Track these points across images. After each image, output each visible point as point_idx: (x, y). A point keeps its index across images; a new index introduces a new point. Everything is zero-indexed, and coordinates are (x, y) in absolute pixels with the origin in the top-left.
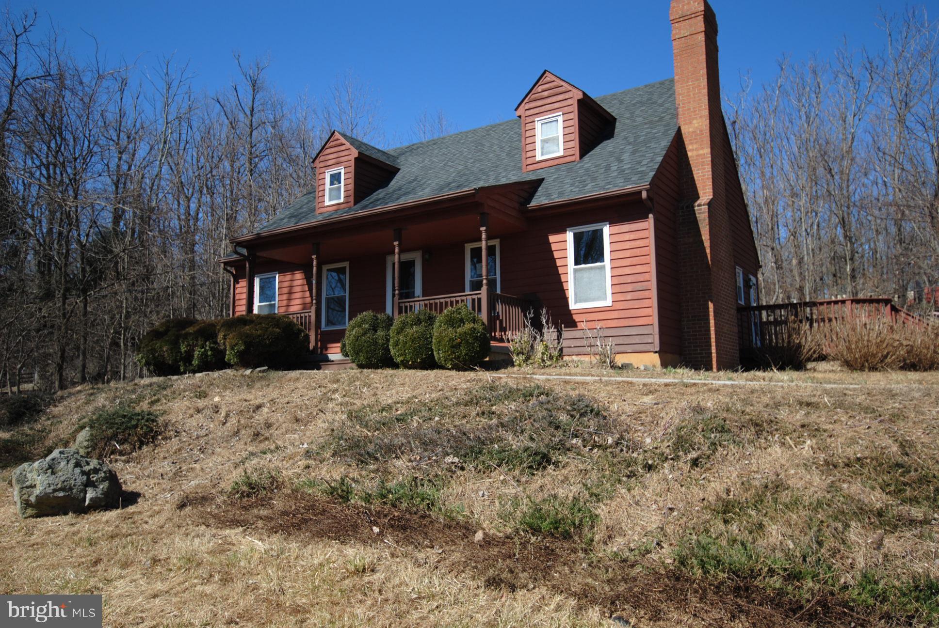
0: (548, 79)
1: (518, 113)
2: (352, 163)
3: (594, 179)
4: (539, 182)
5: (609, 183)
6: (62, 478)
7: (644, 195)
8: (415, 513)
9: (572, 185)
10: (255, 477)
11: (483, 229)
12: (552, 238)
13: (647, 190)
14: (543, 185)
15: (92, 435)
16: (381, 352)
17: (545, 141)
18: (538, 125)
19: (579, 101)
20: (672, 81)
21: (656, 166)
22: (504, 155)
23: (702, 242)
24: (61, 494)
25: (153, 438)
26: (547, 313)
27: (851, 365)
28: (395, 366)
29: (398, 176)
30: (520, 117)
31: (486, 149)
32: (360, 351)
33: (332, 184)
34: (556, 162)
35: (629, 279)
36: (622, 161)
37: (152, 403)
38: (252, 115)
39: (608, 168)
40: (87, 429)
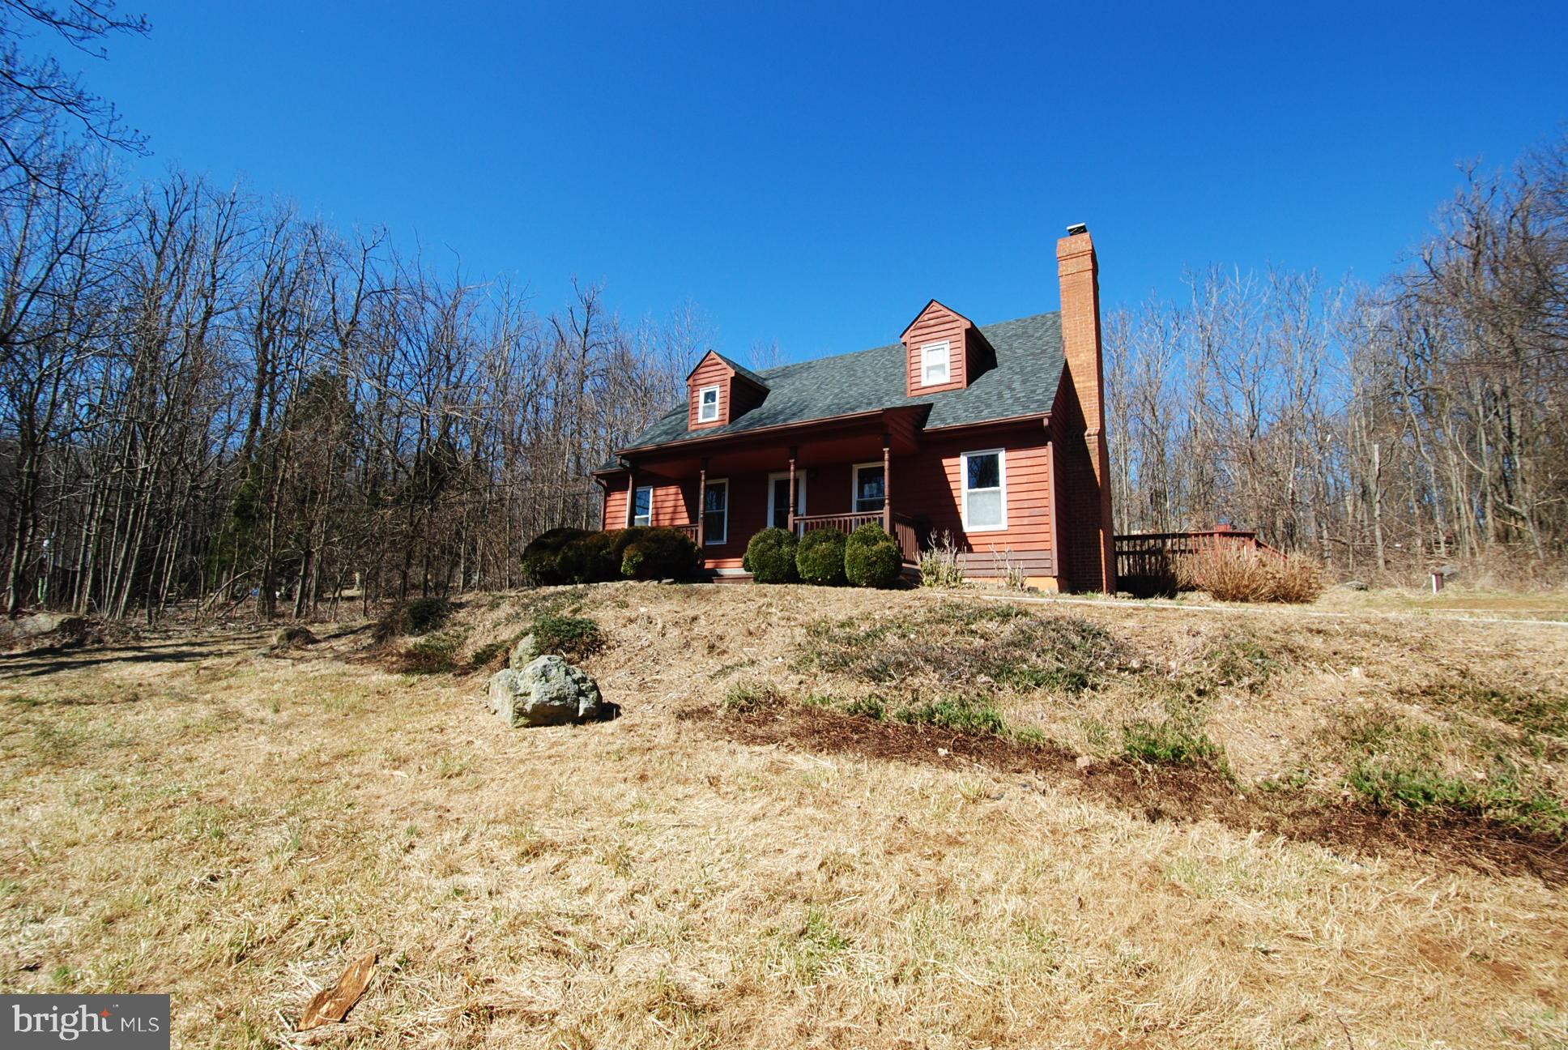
0: (934, 308)
1: (903, 340)
2: (729, 382)
3: (989, 406)
4: (928, 407)
5: (1007, 410)
6: (557, 686)
7: (1046, 422)
8: (975, 735)
9: (966, 411)
10: (751, 692)
11: (886, 450)
12: (945, 462)
13: (1049, 418)
14: (933, 410)
15: (537, 642)
16: (786, 568)
17: (929, 369)
18: (923, 352)
19: (967, 330)
20: (1057, 315)
21: (1054, 395)
22: (881, 381)
23: (1093, 470)
24: (557, 703)
25: (598, 646)
26: (950, 534)
27: (1219, 595)
28: (803, 582)
29: (770, 397)
30: (905, 344)
31: (859, 374)
32: (766, 566)
33: (706, 402)
34: (943, 388)
35: (1026, 504)
36: (1014, 389)
37: (575, 611)
38: (585, 336)
39: (1000, 396)
40: (531, 635)
